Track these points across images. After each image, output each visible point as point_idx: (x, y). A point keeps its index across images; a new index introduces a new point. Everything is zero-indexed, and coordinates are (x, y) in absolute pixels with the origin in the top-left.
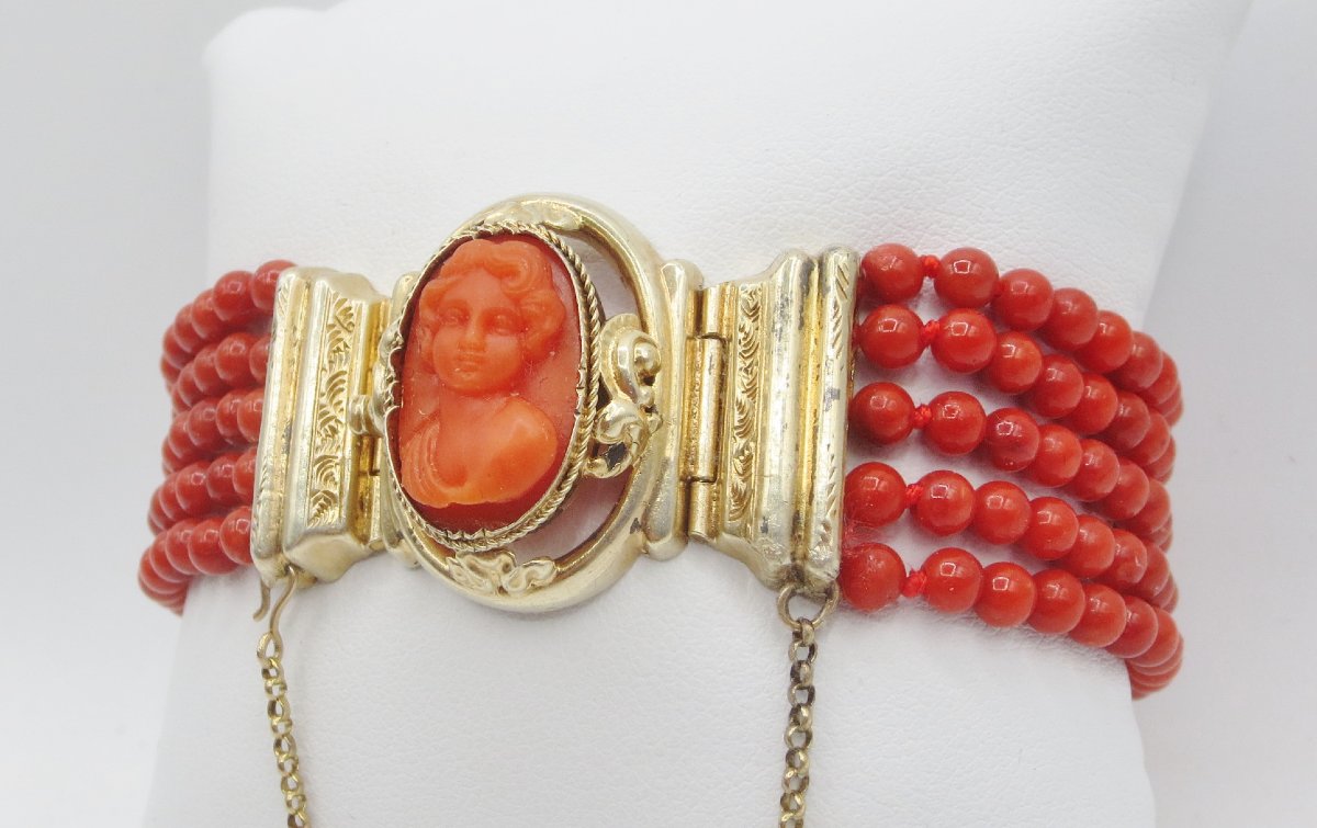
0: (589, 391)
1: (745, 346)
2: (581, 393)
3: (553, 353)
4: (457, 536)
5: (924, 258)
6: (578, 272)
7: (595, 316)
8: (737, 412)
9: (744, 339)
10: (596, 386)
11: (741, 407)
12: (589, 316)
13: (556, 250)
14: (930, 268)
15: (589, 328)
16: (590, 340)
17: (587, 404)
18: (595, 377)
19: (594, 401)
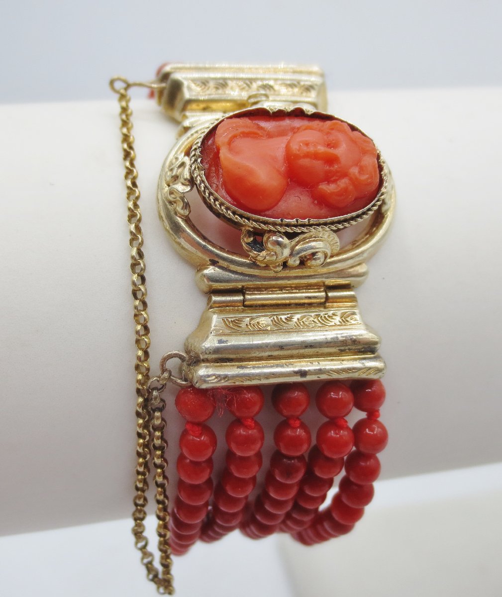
0: (296, 226)
1: (325, 317)
2: (294, 221)
3: (316, 202)
4: (198, 154)
5: (378, 411)
6: (364, 213)
7: (340, 226)
8: (286, 316)
9: (329, 316)
10: (298, 230)
11: (289, 319)
12: (339, 222)
13: (376, 199)
14: (373, 415)
15: (332, 223)
16: (325, 224)
17: (288, 225)
18: (305, 230)
19: (289, 230)
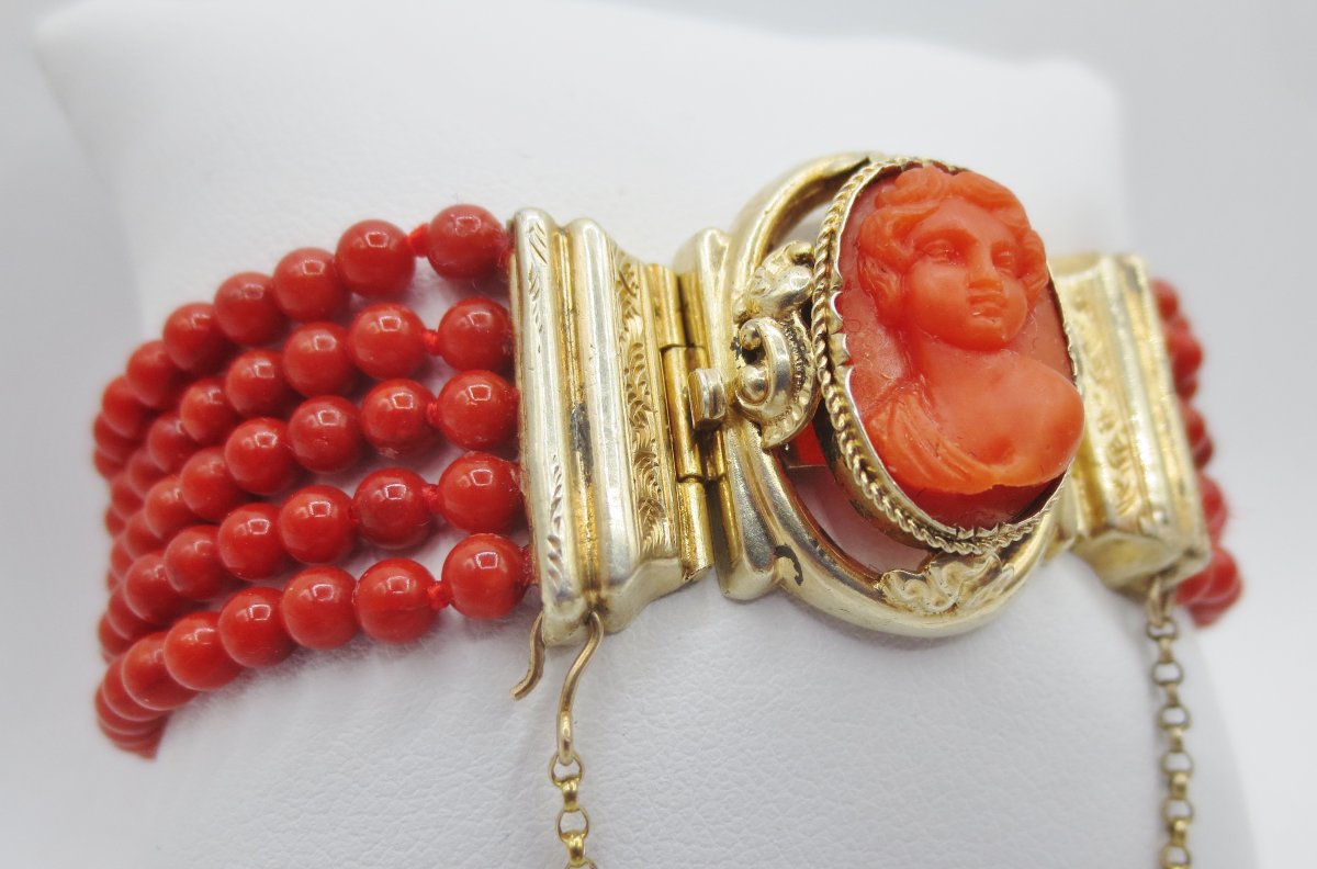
4: (971, 534)
